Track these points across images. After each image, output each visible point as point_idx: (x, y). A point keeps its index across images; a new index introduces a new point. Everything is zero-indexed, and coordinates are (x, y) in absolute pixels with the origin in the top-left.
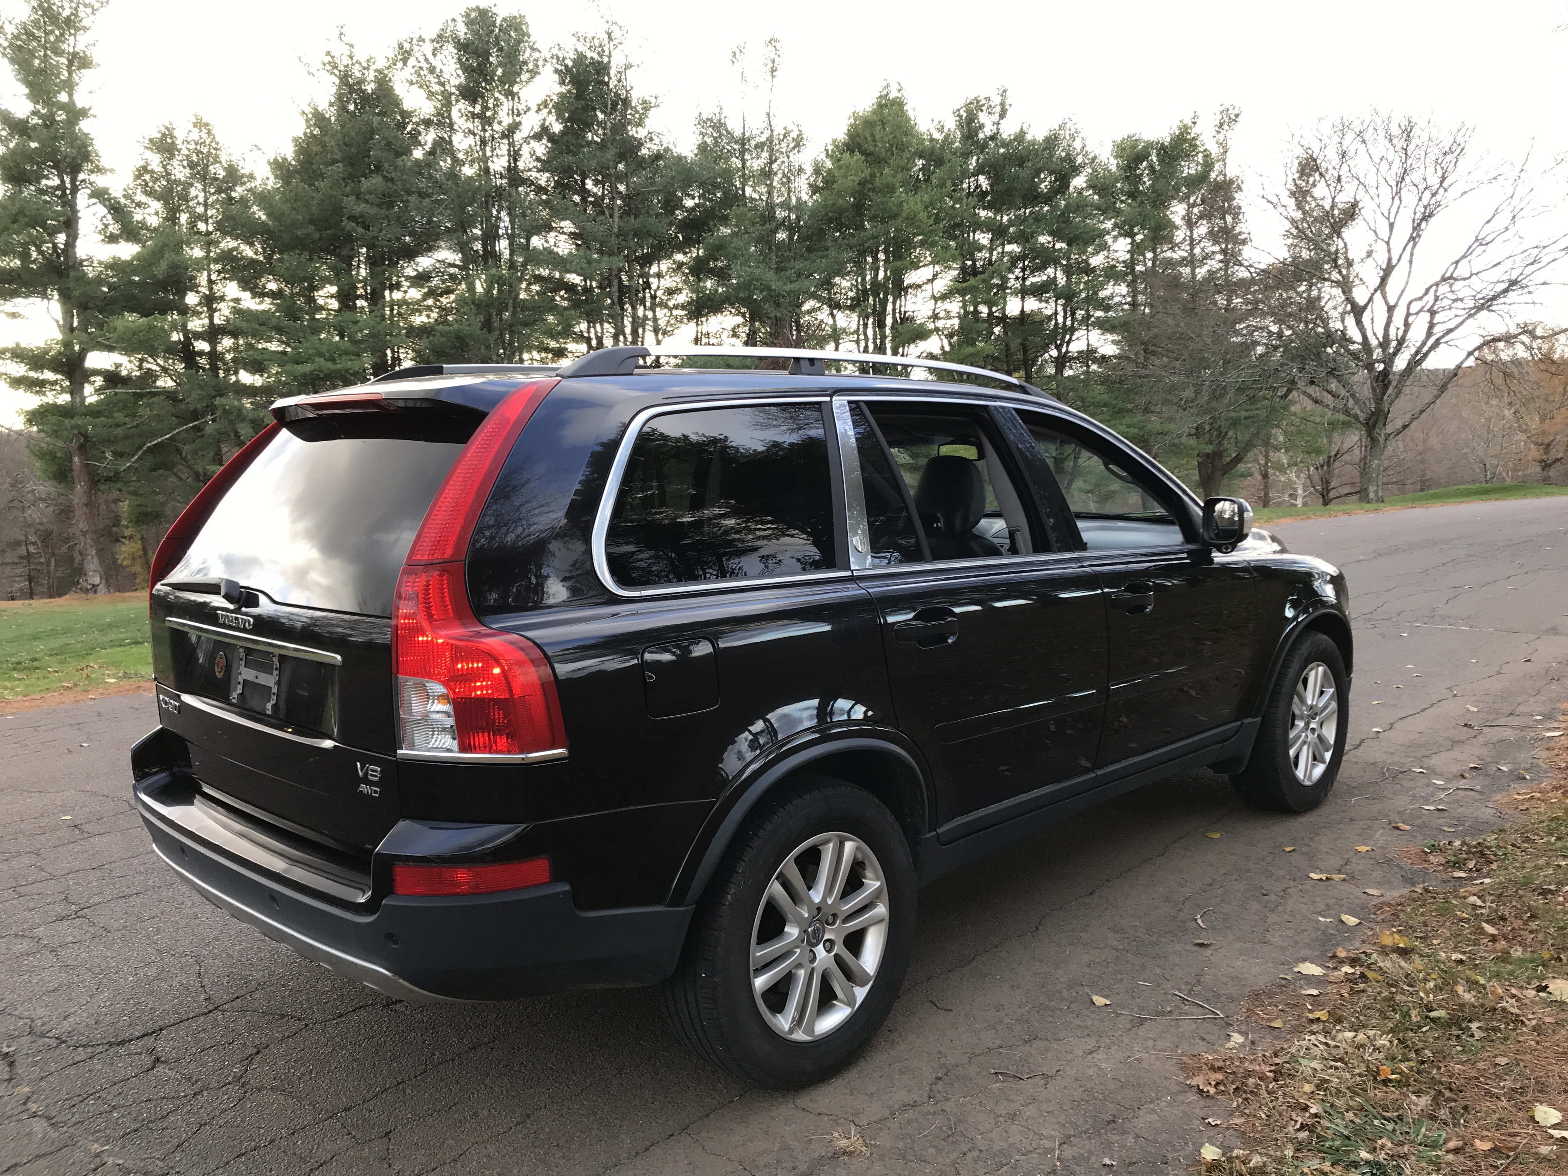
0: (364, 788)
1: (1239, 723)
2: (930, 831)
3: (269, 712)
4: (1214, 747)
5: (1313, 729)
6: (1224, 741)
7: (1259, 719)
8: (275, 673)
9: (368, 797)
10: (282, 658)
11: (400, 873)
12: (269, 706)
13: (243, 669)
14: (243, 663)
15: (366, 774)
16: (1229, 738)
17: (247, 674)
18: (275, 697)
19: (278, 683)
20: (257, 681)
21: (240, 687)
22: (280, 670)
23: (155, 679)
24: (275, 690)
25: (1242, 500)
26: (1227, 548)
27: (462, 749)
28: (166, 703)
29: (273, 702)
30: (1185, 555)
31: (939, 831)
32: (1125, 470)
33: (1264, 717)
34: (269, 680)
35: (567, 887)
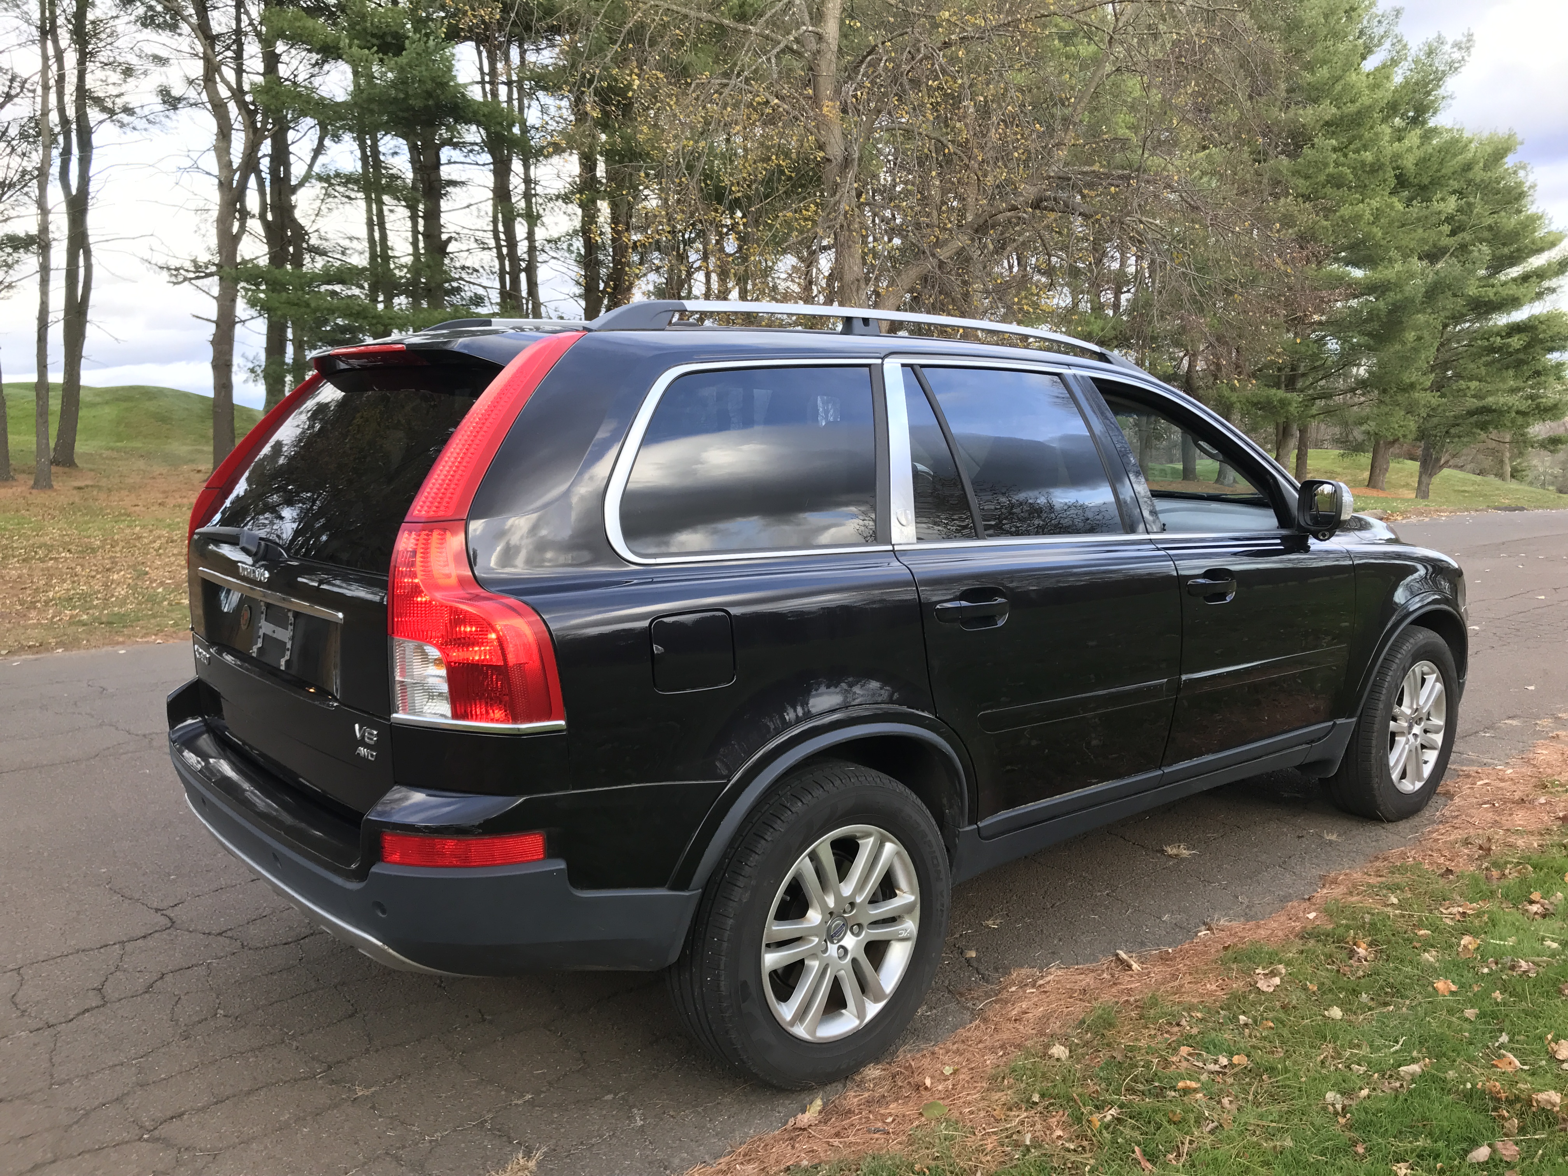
0: (363, 751)
1: (1331, 723)
2: (970, 824)
3: (283, 668)
4: (1300, 747)
5: (1415, 735)
6: (1313, 741)
7: (1354, 719)
8: (290, 628)
9: (365, 759)
10: (297, 615)
11: (389, 840)
12: (283, 662)
13: (263, 623)
14: (263, 616)
15: (363, 736)
16: (1320, 739)
17: (266, 627)
18: (288, 653)
19: (293, 638)
20: (275, 636)
21: (260, 641)
22: (294, 625)
23: (192, 629)
24: (289, 646)
25: (1342, 485)
26: (1324, 535)
27: (455, 716)
28: (200, 653)
29: (287, 657)
30: (1279, 541)
31: (980, 824)
32: (1215, 447)
33: (1360, 717)
34: (284, 635)
35: (561, 865)
